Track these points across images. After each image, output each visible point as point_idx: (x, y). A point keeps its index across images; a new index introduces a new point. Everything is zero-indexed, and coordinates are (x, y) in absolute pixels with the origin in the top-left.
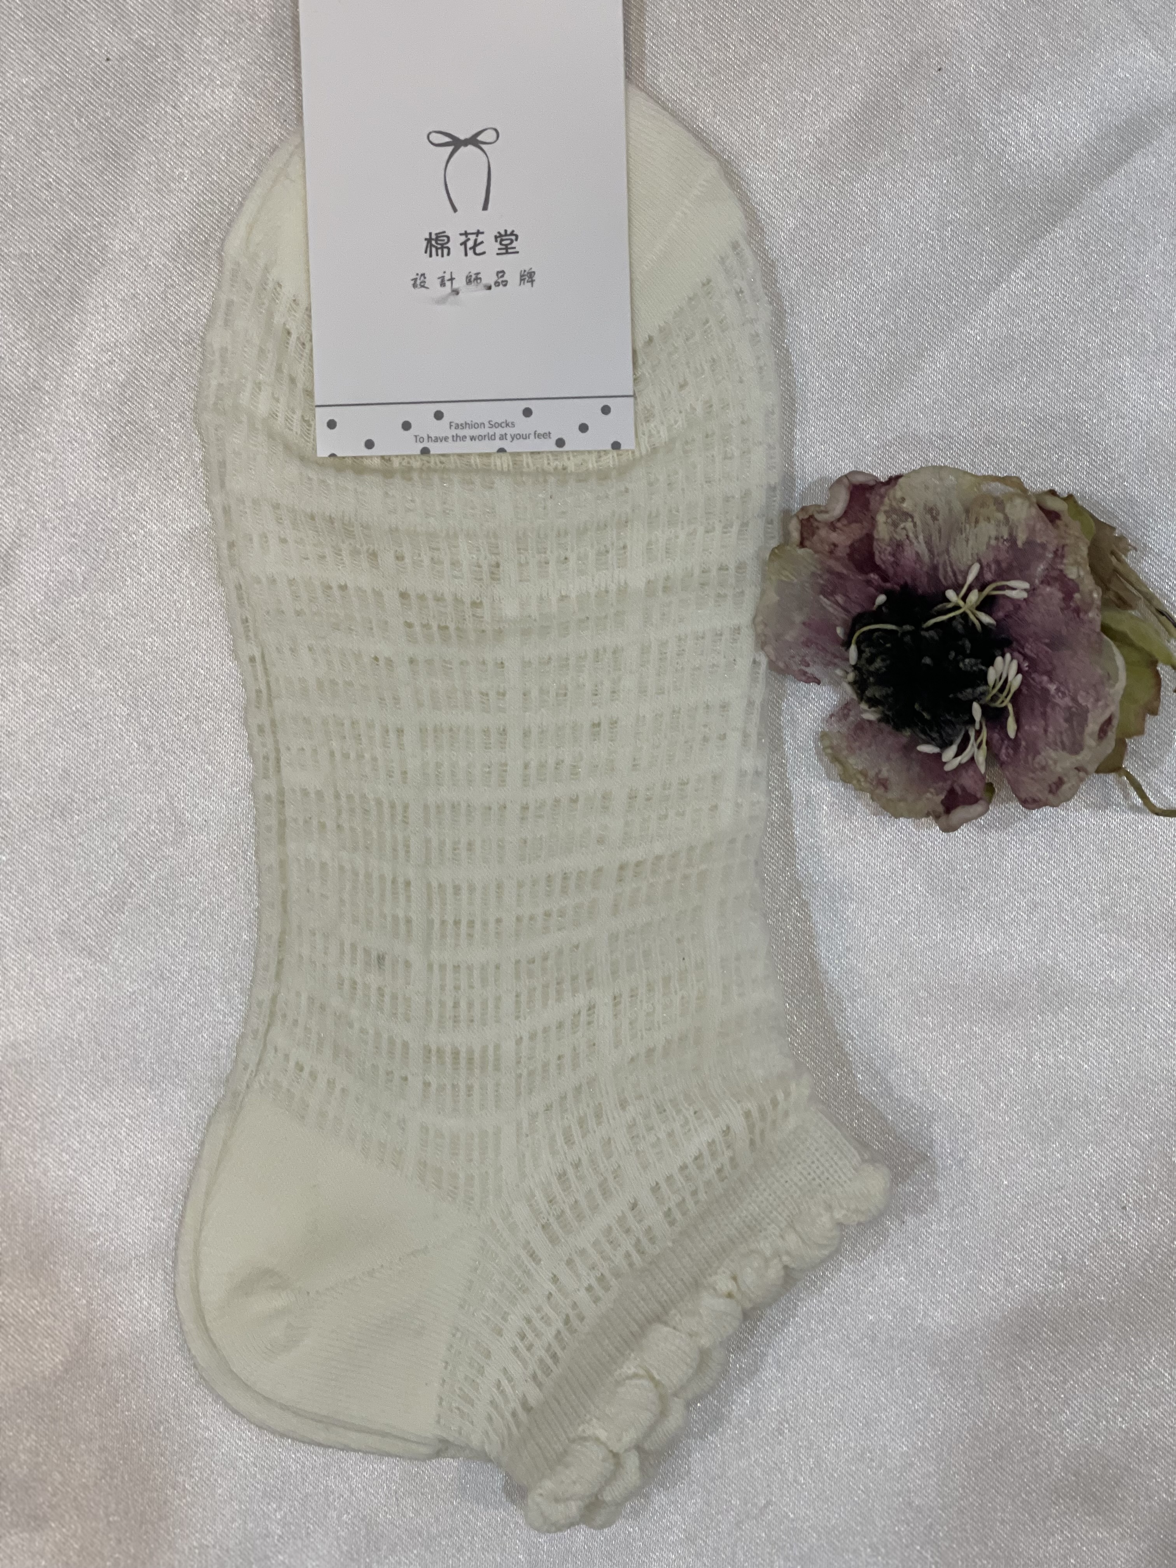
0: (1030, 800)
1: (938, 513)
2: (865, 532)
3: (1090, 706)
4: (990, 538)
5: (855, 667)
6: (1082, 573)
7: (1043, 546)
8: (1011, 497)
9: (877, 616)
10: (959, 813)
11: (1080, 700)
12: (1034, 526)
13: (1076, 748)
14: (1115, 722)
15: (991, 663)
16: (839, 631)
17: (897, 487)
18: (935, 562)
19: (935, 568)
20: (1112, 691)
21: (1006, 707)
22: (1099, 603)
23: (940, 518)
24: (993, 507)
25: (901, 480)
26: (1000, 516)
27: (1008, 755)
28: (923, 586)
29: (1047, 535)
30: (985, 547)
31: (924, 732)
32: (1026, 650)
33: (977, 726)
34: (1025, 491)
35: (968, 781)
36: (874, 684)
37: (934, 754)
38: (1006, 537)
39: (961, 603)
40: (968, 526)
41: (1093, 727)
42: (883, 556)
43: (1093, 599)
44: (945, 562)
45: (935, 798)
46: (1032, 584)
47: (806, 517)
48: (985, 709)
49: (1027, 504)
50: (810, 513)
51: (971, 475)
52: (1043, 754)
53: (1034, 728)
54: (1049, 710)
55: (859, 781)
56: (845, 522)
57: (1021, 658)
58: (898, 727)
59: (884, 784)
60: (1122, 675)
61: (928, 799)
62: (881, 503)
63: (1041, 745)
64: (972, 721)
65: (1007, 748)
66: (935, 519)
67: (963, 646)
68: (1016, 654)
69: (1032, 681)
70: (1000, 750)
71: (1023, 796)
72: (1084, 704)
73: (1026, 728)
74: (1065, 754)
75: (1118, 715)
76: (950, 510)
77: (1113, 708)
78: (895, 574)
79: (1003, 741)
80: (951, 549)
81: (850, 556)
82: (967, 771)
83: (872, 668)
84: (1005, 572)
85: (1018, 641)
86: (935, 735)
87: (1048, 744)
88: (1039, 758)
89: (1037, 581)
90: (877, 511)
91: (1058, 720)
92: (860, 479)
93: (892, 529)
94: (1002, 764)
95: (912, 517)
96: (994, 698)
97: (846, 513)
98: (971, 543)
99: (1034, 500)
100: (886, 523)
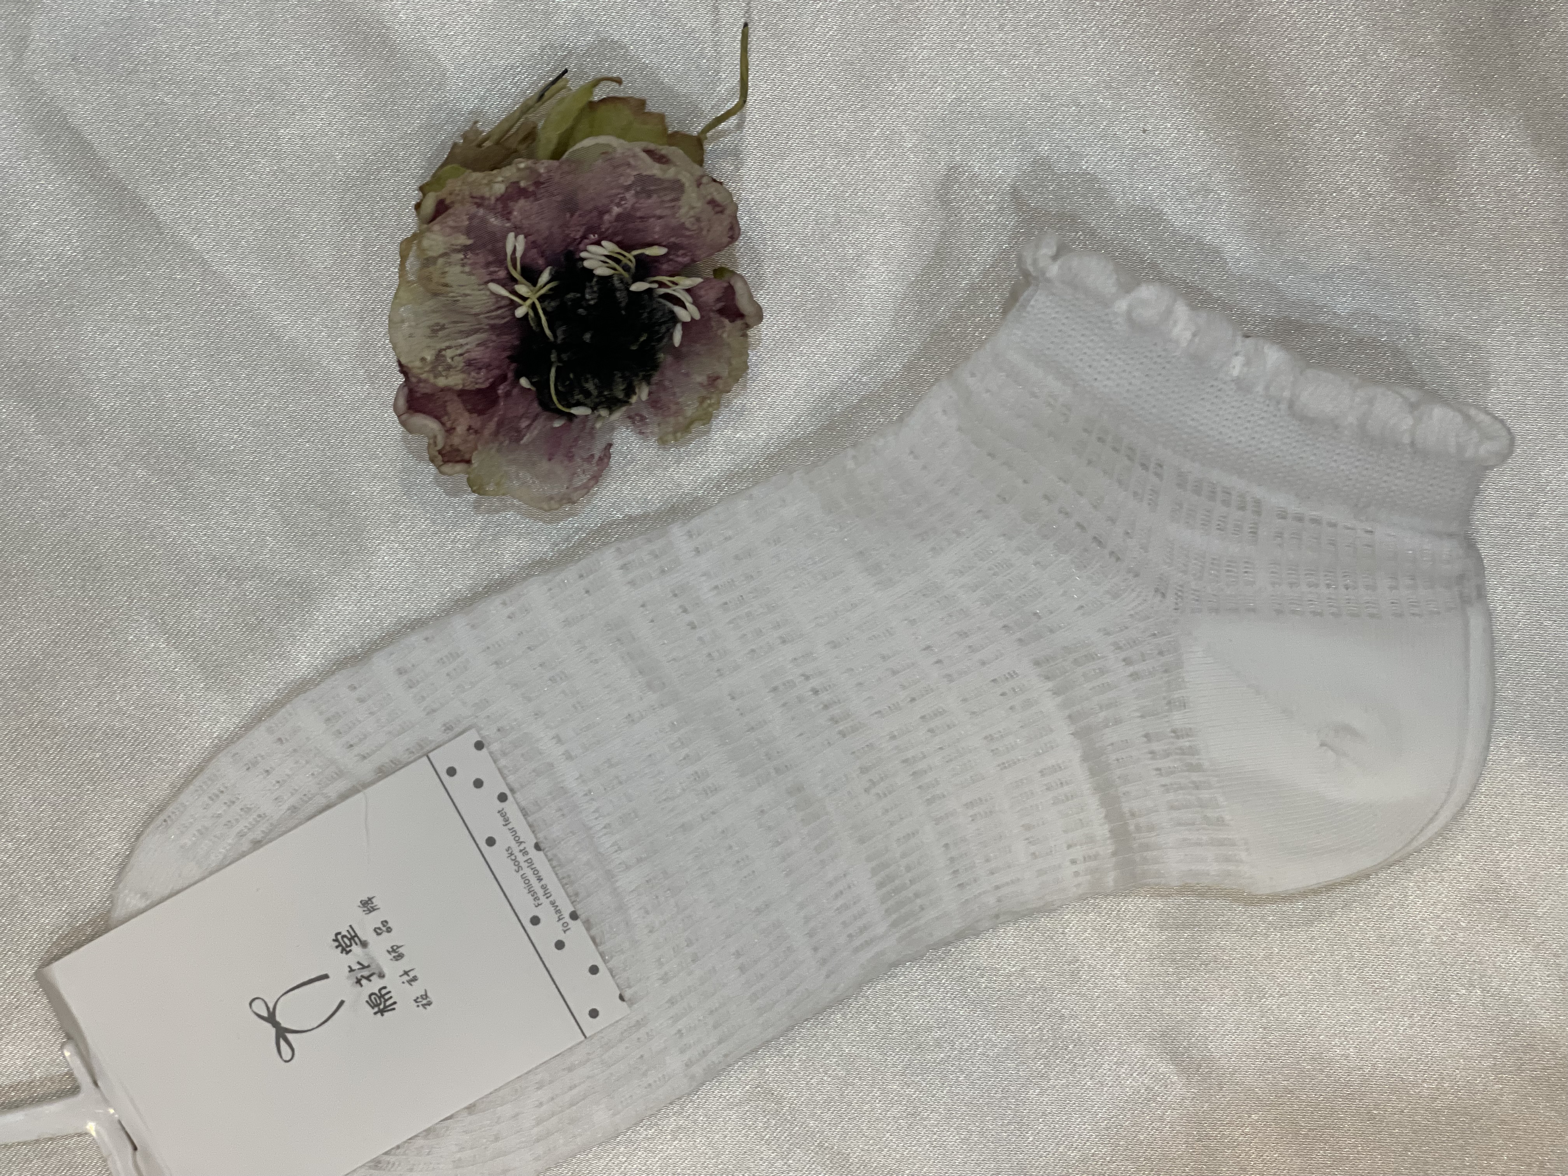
0: (730, 233)
1: (437, 324)
2: (456, 398)
3: (635, 173)
4: (462, 272)
5: (594, 409)
6: (500, 179)
7: (471, 218)
8: (422, 250)
9: (541, 387)
10: (743, 304)
11: (629, 182)
12: (451, 227)
13: (677, 187)
14: (652, 146)
15: (590, 272)
16: (557, 424)
17: (410, 365)
18: (488, 327)
19: (493, 327)
20: (619, 150)
21: (635, 257)
22: (530, 163)
23: (442, 321)
24: (431, 269)
25: (403, 361)
26: (441, 261)
27: (684, 255)
28: (511, 339)
29: (460, 215)
30: (473, 277)
31: (660, 340)
32: (578, 237)
33: (655, 286)
34: (415, 236)
35: (710, 296)
36: (611, 390)
37: (683, 330)
38: (462, 256)
39: (529, 302)
40: (451, 294)
41: (655, 170)
42: (480, 380)
43: (526, 168)
44: (486, 317)
45: (728, 329)
46: (509, 230)
47: (440, 457)
48: (636, 278)
49: (428, 234)
50: (437, 454)
51: (398, 290)
52: (682, 221)
53: (657, 229)
54: (639, 214)
55: (710, 405)
56: (445, 419)
57: (586, 241)
58: (655, 366)
59: (713, 380)
60: (602, 139)
61: (728, 336)
62: (426, 381)
63: (674, 222)
64: (650, 291)
65: (678, 256)
66: (443, 328)
67: (572, 300)
68: (581, 246)
69: (610, 231)
70: (680, 263)
71: (726, 240)
72: (632, 179)
73: (656, 237)
74: (684, 198)
75: (644, 144)
76: (434, 312)
77: (637, 148)
78: (498, 367)
79: (671, 260)
80: (474, 311)
81: (481, 413)
82: (701, 297)
83: (595, 393)
84: (499, 257)
85: (569, 244)
86: (663, 329)
87: (673, 215)
88: (688, 225)
89: (508, 225)
90: (434, 385)
91: (648, 204)
92: (402, 402)
93: (452, 372)
94: (693, 261)
95: (440, 351)
96: (626, 268)
97: (438, 418)
98: (468, 292)
99: (425, 226)
100: (447, 377)
